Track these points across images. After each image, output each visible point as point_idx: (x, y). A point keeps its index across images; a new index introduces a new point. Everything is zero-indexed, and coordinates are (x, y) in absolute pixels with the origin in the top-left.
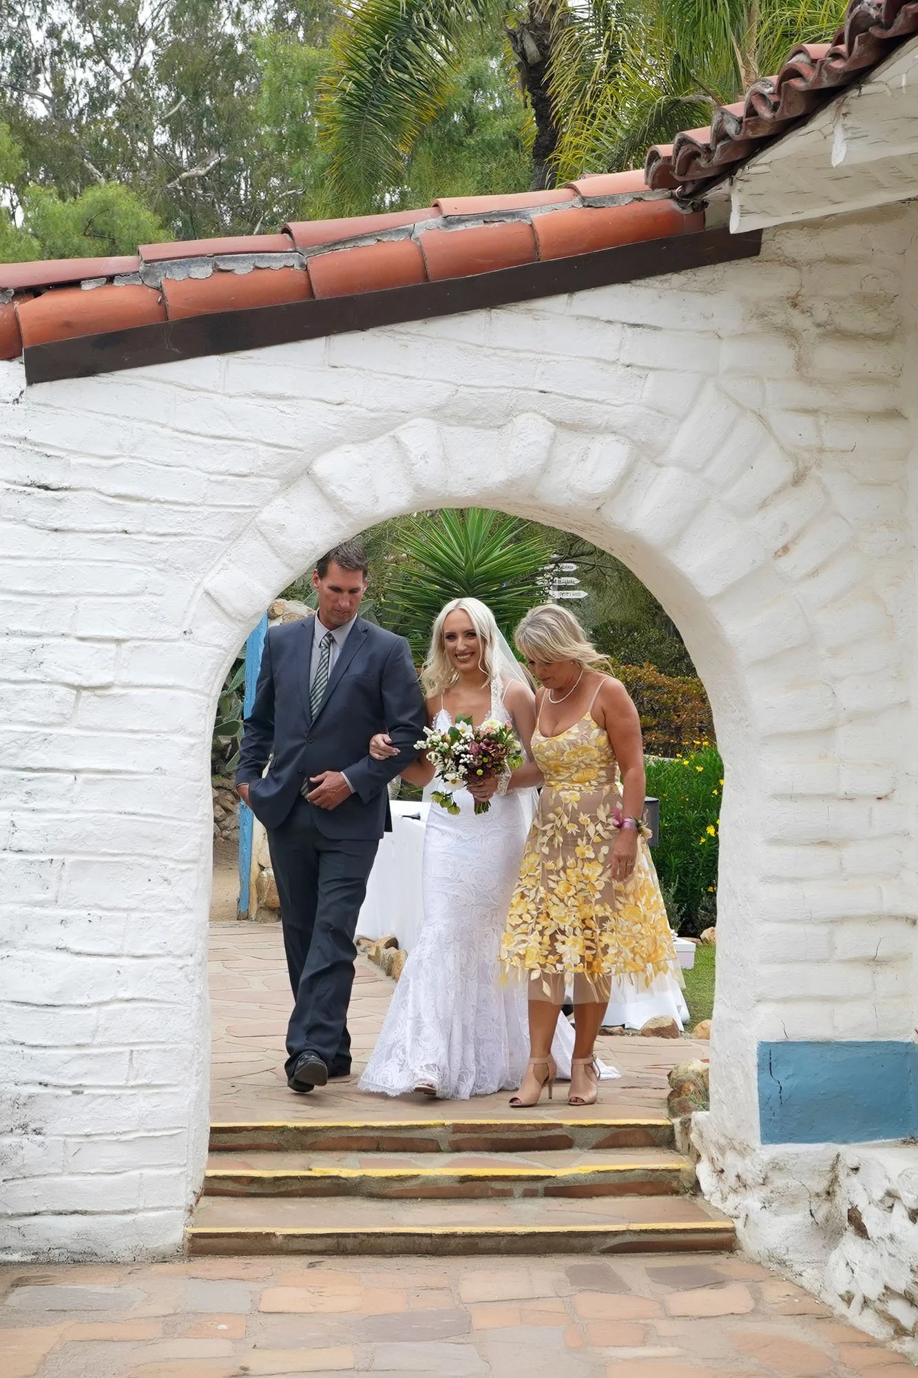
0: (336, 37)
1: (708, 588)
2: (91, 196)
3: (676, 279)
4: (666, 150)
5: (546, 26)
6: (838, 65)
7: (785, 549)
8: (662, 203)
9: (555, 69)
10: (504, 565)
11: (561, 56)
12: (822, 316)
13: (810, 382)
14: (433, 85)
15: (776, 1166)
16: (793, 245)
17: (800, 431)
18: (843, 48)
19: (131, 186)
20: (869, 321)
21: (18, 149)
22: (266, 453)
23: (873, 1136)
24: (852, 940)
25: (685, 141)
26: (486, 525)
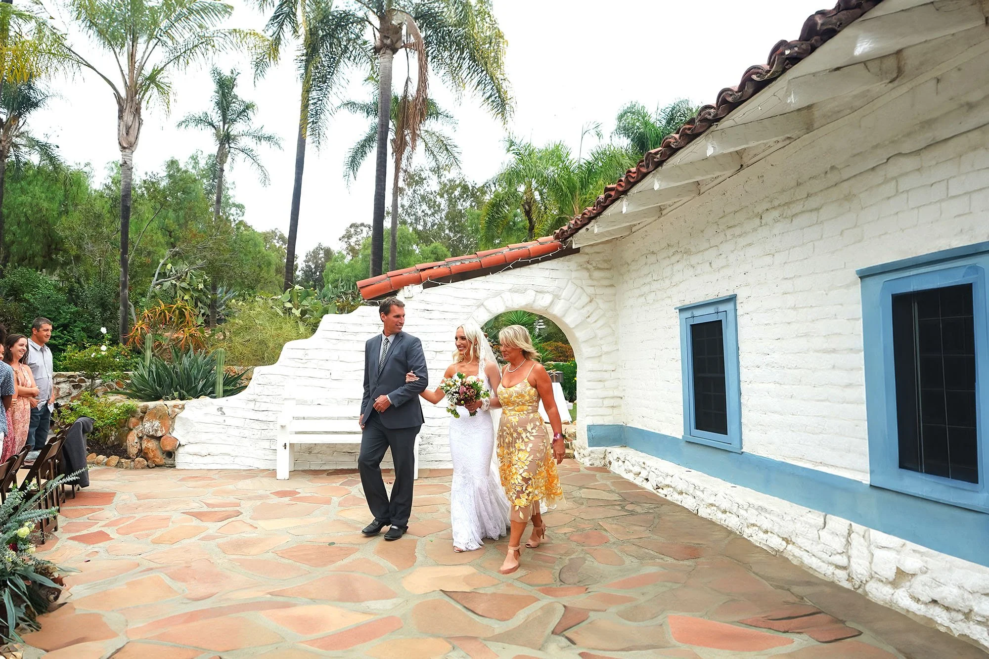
0: (484, 208)
1: (572, 326)
2: (433, 245)
3: (561, 259)
4: (557, 231)
5: (530, 202)
6: (594, 212)
7: (589, 316)
8: (557, 242)
9: (533, 212)
10: (526, 321)
11: (534, 208)
12: (594, 265)
13: (593, 280)
14: (505, 217)
15: (592, 452)
16: (587, 250)
17: (590, 290)
18: (595, 208)
19: (441, 243)
20: (606, 266)
21: (417, 237)
22: (475, 301)
23: (614, 445)
24: (607, 402)
25: (561, 229)
26: (522, 313)
